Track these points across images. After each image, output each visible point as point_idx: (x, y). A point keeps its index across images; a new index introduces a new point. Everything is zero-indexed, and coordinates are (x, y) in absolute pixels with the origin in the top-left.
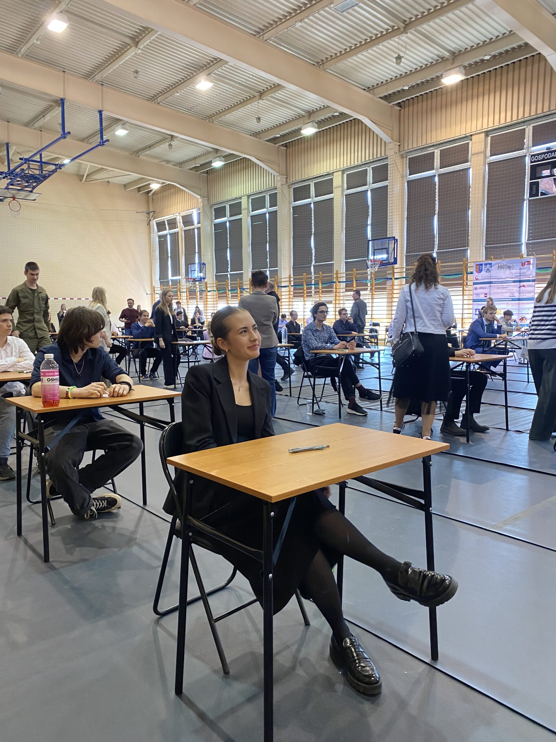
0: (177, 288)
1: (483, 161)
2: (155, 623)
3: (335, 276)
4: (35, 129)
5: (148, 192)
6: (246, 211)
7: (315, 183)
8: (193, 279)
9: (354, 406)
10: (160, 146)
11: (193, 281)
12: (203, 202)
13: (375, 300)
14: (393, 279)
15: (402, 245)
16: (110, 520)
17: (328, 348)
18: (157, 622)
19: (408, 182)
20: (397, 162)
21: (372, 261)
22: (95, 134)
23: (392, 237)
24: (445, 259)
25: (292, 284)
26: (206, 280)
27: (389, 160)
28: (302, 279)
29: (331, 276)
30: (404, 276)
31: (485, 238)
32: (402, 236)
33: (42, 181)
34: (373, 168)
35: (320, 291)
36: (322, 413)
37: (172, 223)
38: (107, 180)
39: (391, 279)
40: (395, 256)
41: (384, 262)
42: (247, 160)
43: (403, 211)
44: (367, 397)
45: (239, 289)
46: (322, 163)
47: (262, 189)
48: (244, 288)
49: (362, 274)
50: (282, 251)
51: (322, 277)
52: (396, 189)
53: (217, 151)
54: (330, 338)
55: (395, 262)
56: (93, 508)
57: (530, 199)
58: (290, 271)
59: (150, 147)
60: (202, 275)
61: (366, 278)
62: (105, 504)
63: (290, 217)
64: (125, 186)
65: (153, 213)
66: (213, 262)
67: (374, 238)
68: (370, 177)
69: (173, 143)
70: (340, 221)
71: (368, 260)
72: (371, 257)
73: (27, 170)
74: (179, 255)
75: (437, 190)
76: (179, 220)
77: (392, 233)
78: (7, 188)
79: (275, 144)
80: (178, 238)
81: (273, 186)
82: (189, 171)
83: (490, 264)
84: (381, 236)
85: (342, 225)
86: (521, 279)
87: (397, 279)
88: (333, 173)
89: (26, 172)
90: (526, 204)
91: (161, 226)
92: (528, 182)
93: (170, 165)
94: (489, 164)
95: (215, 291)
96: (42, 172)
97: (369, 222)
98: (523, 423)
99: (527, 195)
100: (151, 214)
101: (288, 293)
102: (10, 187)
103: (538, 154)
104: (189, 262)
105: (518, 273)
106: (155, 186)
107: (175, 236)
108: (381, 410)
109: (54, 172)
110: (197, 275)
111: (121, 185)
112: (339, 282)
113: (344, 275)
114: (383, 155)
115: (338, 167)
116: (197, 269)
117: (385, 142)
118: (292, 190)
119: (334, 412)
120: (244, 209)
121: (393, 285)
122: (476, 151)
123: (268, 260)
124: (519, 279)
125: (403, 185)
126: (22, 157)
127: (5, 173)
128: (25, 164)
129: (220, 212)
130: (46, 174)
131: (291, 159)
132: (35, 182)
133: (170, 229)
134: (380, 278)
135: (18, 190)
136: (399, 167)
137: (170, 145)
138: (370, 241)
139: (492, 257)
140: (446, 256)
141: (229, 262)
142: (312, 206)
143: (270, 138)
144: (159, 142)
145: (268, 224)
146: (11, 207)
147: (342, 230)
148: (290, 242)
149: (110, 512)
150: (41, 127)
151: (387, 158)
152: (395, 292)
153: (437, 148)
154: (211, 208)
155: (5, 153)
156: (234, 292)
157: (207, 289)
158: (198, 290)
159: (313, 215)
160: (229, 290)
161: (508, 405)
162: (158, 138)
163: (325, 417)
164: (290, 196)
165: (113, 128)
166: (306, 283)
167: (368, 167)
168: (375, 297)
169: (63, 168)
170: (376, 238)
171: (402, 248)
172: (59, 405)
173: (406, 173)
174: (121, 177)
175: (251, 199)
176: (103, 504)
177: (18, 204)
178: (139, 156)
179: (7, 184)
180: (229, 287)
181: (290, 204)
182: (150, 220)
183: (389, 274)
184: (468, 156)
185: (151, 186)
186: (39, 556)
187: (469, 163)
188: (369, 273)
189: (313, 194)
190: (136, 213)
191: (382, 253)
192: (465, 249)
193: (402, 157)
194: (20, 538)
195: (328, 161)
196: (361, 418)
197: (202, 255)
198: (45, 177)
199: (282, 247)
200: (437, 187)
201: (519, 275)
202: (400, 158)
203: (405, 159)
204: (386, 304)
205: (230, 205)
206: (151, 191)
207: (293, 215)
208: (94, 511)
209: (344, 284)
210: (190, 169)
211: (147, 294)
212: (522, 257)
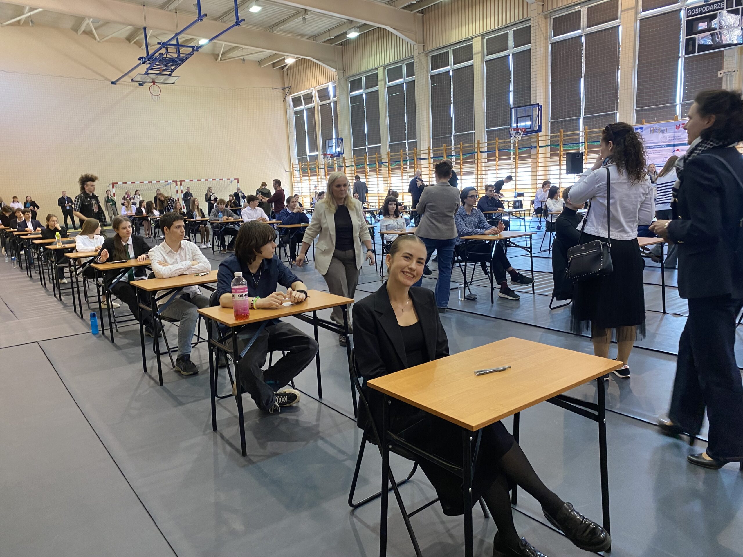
0: (315, 164)
1: (634, 17)
2: (350, 514)
3: (476, 146)
4: (170, 10)
5: (283, 68)
6: (382, 82)
7: (453, 50)
8: (331, 155)
9: (506, 290)
10: (294, 21)
11: (331, 157)
12: (338, 74)
13: (519, 170)
14: (538, 147)
15: (546, 111)
16: (293, 413)
17: (479, 234)
18: (352, 513)
19: (552, 44)
20: (540, 23)
21: (515, 130)
22: (228, 12)
23: (536, 104)
24: (593, 125)
25: (432, 156)
26: (344, 156)
27: (532, 22)
28: (442, 150)
29: (472, 146)
30: (549, 144)
31: (635, 100)
32: (546, 103)
33: (180, 64)
34: (514, 31)
35: (462, 162)
36: (474, 298)
37: (308, 98)
38: (242, 57)
39: (536, 147)
40: (540, 124)
41: (527, 130)
42: (382, 29)
43: (547, 76)
44: (519, 281)
45: (377, 163)
46: (460, 28)
47: (399, 59)
48: (383, 161)
49: (504, 143)
50: (421, 122)
51: (463, 148)
52: (539, 53)
53: (351, 22)
54: (480, 222)
55: (540, 130)
56: (276, 404)
57: (686, 56)
58: (430, 143)
59: (284, 21)
60: (339, 149)
61: (509, 147)
62: (286, 399)
63: (428, 86)
64: (259, 62)
65: (288, 89)
66: (350, 136)
67: (516, 106)
68: (511, 42)
69: (307, 16)
70: (480, 89)
71: (512, 129)
72: (514, 125)
73: (166, 55)
74: (316, 131)
75: (583, 52)
76: (315, 94)
77: (536, 99)
78: (147, 73)
79: (411, 11)
80: (314, 113)
81: (410, 55)
82: (323, 44)
83: (642, 128)
84: (525, 102)
85: (483, 93)
86: (676, 143)
87: (541, 147)
88: (472, 38)
89: (165, 56)
90: (681, 62)
91: (297, 101)
92: (683, 38)
93: (304, 39)
94: (641, 20)
95: (353, 166)
96: (179, 56)
97: (511, 88)
98: (680, 304)
99: (682, 52)
100: (287, 90)
101: (427, 166)
102: (150, 71)
103: (695, 8)
104: (327, 137)
105: (672, 137)
106: (290, 61)
107: (311, 111)
108: (534, 293)
109: (191, 54)
110: (335, 150)
111: (256, 61)
112: (481, 152)
113: (486, 145)
114: (525, 16)
115: (478, 33)
116: (334, 145)
117: (527, 3)
118: (429, 58)
119: (485, 296)
120: (381, 81)
121: (537, 153)
122: (626, 7)
123: (406, 132)
124: (672, 143)
125: (547, 46)
126: (160, 42)
127: (144, 58)
128: (163, 49)
129: (355, 84)
130: (184, 57)
131: (428, 25)
132: (173, 65)
133: (305, 105)
134: (524, 146)
135: (157, 74)
136: (542, 29)
137: (304, 19)
138: (513, 108)
139: (644, 120)
140: (593, 121)
141: (367, 136)
142: (451, 73)
143: (406, 5)
144: (292, 16)
145: (405, 94)
146: (151, 92)
147: (483, 98)
148: (429, 112)
149: (290, 406)
150: (176, 9)
151: (530, 19)
152: (540, 160)
153: (584, 6)
154: (347, 81)
155: (143, 36)
156: (372, 166)
157: (345, 164)
158: (337, 166)
159: (452, 83)
160: (367, 165)
161: (665, 285)
162: (292, 12)
163: (477, 302)
164: (427, 65)
165: (246, 5)
166: (446, 154)
167: (509, 30)
168: (519, 166)
169: (200, 50)
170: (519, 105)
171: (546, 114)
172: (250, 317)
173: (550, 35)
174: (256, 54)
175: (388, 70)
176: (284, 399)
177: (158, 88)
178: (273, 32)
179: (147, 69)
180: (368, 161)
181: (427, 72)
182: (286, 96)
183: (534, 142)
184: (617, 13)
185: (286, 61)
186: (237, 450)
187: (618, 20)
188: (512, 141)
189: (451, 61)
190: (272, 90)
191: (525, 121)
192: (614, 113)
193: (546, 17)
194: (216, 433)
195: (467, 26)
196: (514, 303)
197: (339, 130)
198: (183, 60)
199: (421, 117)
200: (584, 48)
201: (673, 138)
202: (543, 19)
203: (549, 19)
204: (530, 174)
205: (365, 77)
206: (286, 66)
207: (431, 84)
208: (277, 406)
209: (486, 154)
210: (324, 42)
211: (286, 171)
212: (677, 118)
